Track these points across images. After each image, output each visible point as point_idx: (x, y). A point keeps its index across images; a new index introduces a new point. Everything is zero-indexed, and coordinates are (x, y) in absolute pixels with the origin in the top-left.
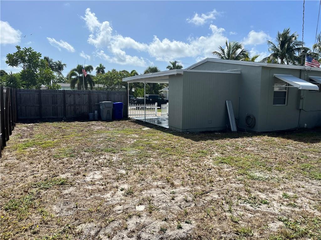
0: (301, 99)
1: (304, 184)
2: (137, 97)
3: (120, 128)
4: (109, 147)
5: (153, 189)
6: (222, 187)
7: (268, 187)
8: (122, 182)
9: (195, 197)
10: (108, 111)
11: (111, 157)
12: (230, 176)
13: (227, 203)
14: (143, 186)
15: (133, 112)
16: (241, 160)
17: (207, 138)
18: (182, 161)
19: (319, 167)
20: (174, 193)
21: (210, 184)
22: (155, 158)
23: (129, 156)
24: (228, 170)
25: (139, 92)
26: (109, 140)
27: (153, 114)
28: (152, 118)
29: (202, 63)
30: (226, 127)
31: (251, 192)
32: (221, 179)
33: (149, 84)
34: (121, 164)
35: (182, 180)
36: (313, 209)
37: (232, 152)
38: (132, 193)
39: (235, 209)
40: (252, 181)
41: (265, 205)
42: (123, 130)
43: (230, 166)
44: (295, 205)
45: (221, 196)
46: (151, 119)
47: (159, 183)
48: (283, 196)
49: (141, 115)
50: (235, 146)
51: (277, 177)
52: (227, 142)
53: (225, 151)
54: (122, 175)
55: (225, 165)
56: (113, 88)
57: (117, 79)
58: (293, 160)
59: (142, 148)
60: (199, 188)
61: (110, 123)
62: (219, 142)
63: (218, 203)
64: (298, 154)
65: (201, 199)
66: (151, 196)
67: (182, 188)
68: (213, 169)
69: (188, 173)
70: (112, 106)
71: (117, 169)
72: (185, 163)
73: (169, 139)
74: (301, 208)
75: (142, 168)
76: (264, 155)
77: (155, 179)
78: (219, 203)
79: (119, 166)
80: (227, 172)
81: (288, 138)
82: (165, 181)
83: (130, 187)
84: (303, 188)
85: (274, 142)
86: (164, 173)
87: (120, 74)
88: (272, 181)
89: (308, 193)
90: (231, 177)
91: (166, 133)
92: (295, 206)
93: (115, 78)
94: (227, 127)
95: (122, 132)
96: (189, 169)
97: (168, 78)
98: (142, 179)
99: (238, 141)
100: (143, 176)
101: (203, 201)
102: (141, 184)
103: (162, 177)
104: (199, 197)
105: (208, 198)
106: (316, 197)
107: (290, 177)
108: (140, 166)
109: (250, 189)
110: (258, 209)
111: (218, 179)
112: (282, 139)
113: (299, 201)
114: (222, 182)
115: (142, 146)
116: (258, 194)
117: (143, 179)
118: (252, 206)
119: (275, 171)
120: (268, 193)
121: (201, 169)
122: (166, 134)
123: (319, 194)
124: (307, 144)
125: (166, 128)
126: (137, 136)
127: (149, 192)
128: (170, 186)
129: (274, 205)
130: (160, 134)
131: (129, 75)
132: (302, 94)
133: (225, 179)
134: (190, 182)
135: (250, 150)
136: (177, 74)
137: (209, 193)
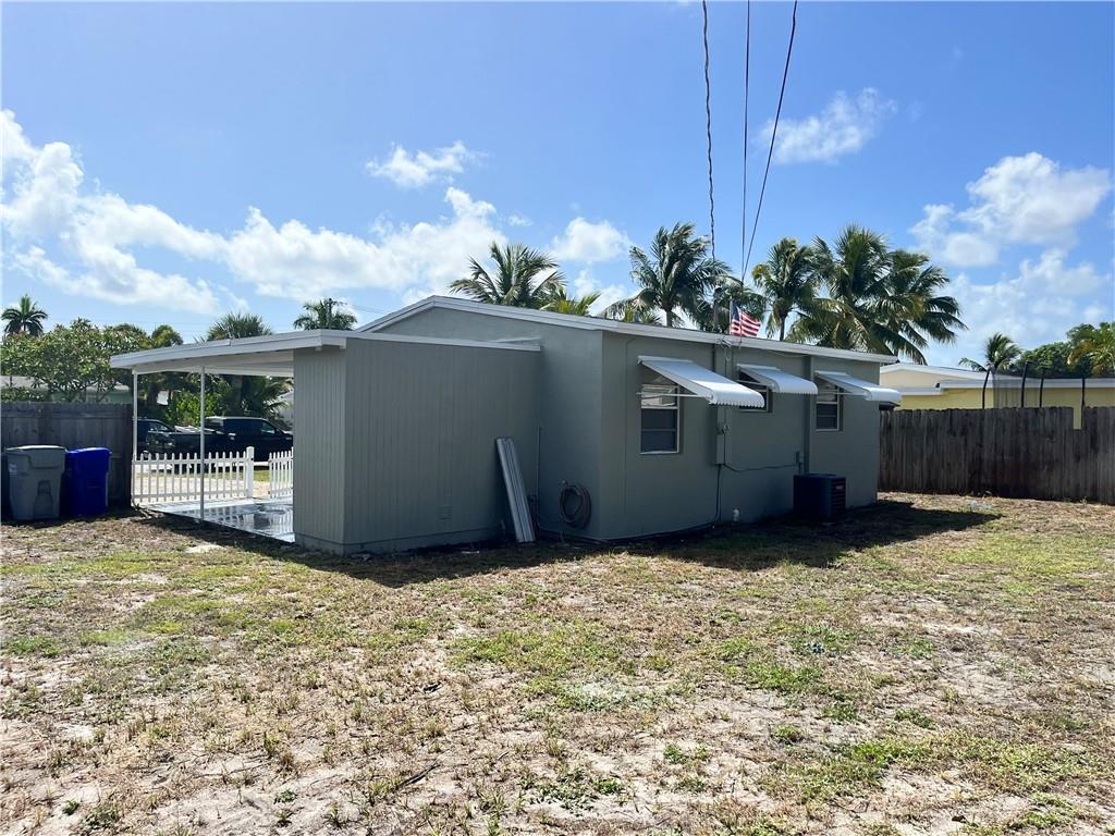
0: (719, 433)
1: (727, 709)
2: (177, 427)
3: (90, 552)
4: (33, 634)
5: (205, 793)
6: (470, 751)
7: (621, 732)
8: (76, 775)
9: (370, 801)
10: (40, 483)
11: (36, 673)
12: (500, 706)
13: (485, 808)
14: (162, 784)
15: (154, 484)
16: (541, 645)
17: (435, 570)
18: (334, 664)
19: (772, 646)
20: (289, 797)
21: (429, 745)
22: (227, 663)
23: (114, 666)
24: (495, 683)
25: (186, 408)
26: (36, 604)
27: (238, 492)
28: (234, 507)
29: (414, 312)
30: (501, 526)
31: (566, 757)
32: (470, 720)
33: (227, 377)
34: (79, 702)
35: (327, 739)
36: (755, 790)
37: (516, 615)
38: (115, 818)
39: (509, 829)
40: (569, 715)
41: (610, 796)
42: (101, 558)
43: (504, 667)
44: (699, 783)
45: (467, 784)
46: (228, 508)
47: (234, 764)
48: (667, 756)
49: (188, 495)
50: (524, 593)
51: (649, 692)
52: (501, 580)
53: (491, 614)
54: (77, 749)
55: (488, 666)
56: (74, 391)
57: (93, 359)
58: (701, 629)
59: (178, 626)
60: (388, 763)
61: (51, 531)
62: (472, 583)
63: (454, 814)
64: (713, 607)
65: (393, 808)
66: (196, 820)
67: (324, 773)
68: (447, 686)
69: (352, 708)
70: (61, 462)
71: (58, 725)
72: (345, 673)
73: (292, 584)
74: (720, 792)
75: (170, 711)
76: (614, 617)
77: (215, 751)
78: (458, 812)
79: (68, 710)
80: (491, 693)
81: (688, 558)
82: (258, 752)
83: (106, 797)
84: (726, 720)
85: (647, 573)
86: (259, 721)
87: (107, 338)
88: (633, 709)
89: (741, 735)
90: (502, 710)
91: (280, 563)
92: (700, 788)
93: (86, 353)
94: (504, 527)
95: (99, 566)
96: (357, 696)
97: (292, 359)
98: (160, 754)
99: (536, 576)
100: (167, 745)
101: (401, 812)
102: (156, 778)
103: (247, 738)
104: (385, 798)
105: (419, 801)
106: (762, 749)
107: (687, 689)
108: (159, 701)
109: (563, 746)
110: (587, 814)
111: (458, 721)
112: (670, 562)
113: (711, 768)
114: (472, 730)
115: (179, 618)
116: (590, 758)
117: (166, 756)
118: (568, 808)
119: (646, 671)
120: (621, 750)
121: (401, 691)
122: (281, 565)
123: (772, 736)
124: (739, 573)
125: (283, 543)
126: (162, 581)
127: (188, 804)
128: (278, 771)
129: (637, 794)
130: (258, 566)
131: (144, 345)
132: (720, 419)
133: (484, 717)
134: (356, 745)
135: (571, 607)
136: (324, 346)
137: (423, 781)
